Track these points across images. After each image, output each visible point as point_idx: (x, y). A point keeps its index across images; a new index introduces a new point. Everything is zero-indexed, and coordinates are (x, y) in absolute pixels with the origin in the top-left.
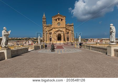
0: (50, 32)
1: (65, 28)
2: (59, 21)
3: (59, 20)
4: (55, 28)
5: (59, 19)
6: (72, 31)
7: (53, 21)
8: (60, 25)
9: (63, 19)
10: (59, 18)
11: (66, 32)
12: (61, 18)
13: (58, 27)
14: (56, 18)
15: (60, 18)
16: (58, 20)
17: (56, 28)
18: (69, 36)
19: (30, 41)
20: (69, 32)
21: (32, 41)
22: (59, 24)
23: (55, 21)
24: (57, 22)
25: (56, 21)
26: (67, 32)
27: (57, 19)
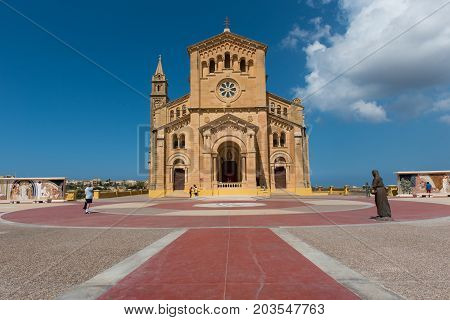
0: (179, 132)
1: (262, 109)
2: (227, 73)
3: (227, 65)
4: (202, 111)
5: (227, 59)
6: (304, 130)
7: (194, 73)
8: (237, 93)
9: (251, 62)
10: (227, 55)
11: (271, 136)
12: (240, 56)
13: (224, 106)
14: (214, 54)
15: (235, 57)
16: (221, 64)
17: (212, 110)
18: (287, 157)
19: (38, 186)
20: (283, 134)
21: (58, 182)
22: (228, 89)
23: (206, 70)
24: (219, 77)
25: (212, 69)
26: (275, 135)
27: (219, 57)
